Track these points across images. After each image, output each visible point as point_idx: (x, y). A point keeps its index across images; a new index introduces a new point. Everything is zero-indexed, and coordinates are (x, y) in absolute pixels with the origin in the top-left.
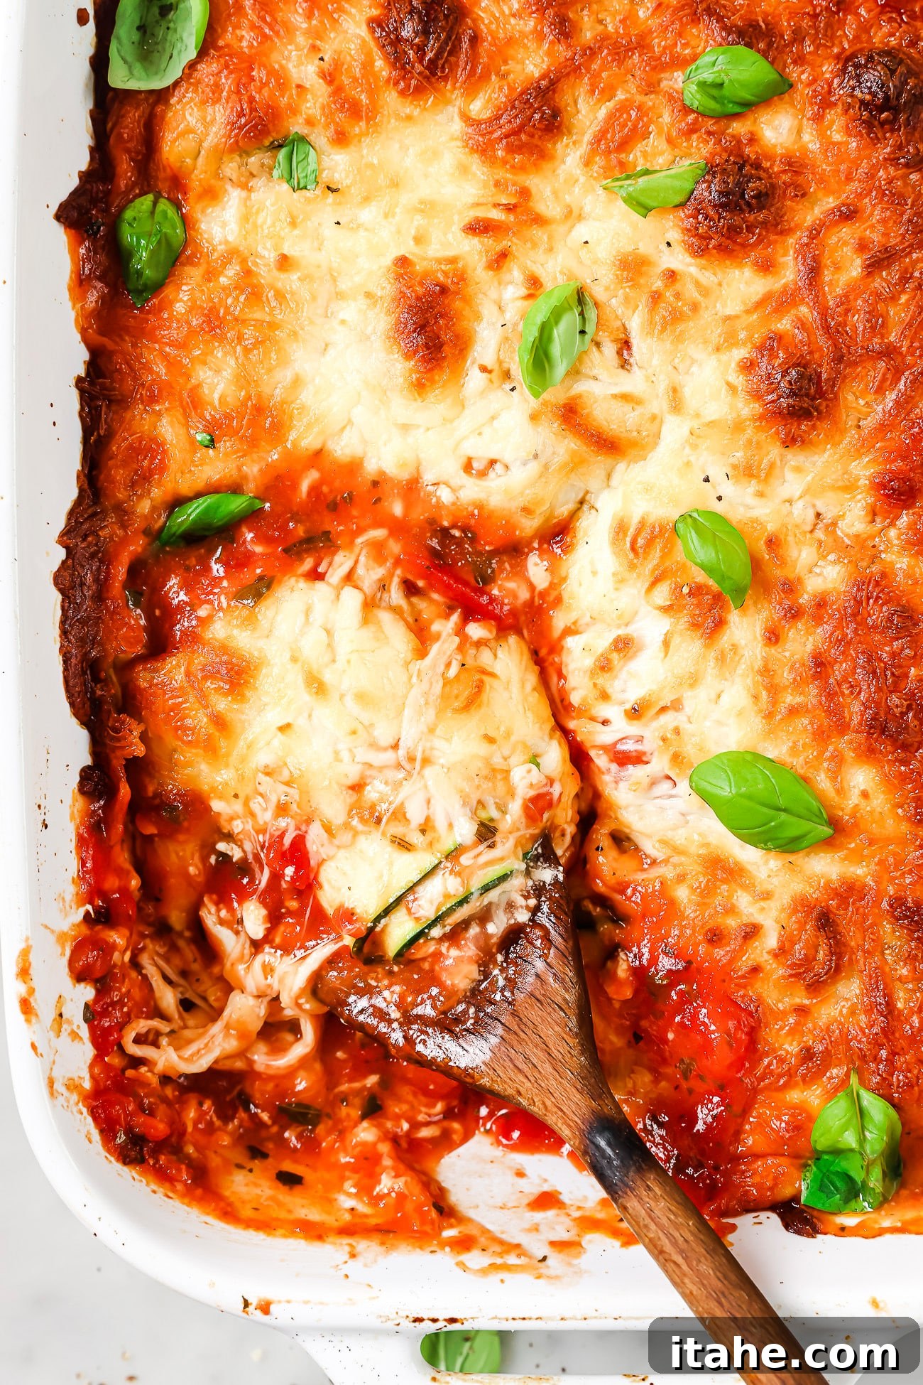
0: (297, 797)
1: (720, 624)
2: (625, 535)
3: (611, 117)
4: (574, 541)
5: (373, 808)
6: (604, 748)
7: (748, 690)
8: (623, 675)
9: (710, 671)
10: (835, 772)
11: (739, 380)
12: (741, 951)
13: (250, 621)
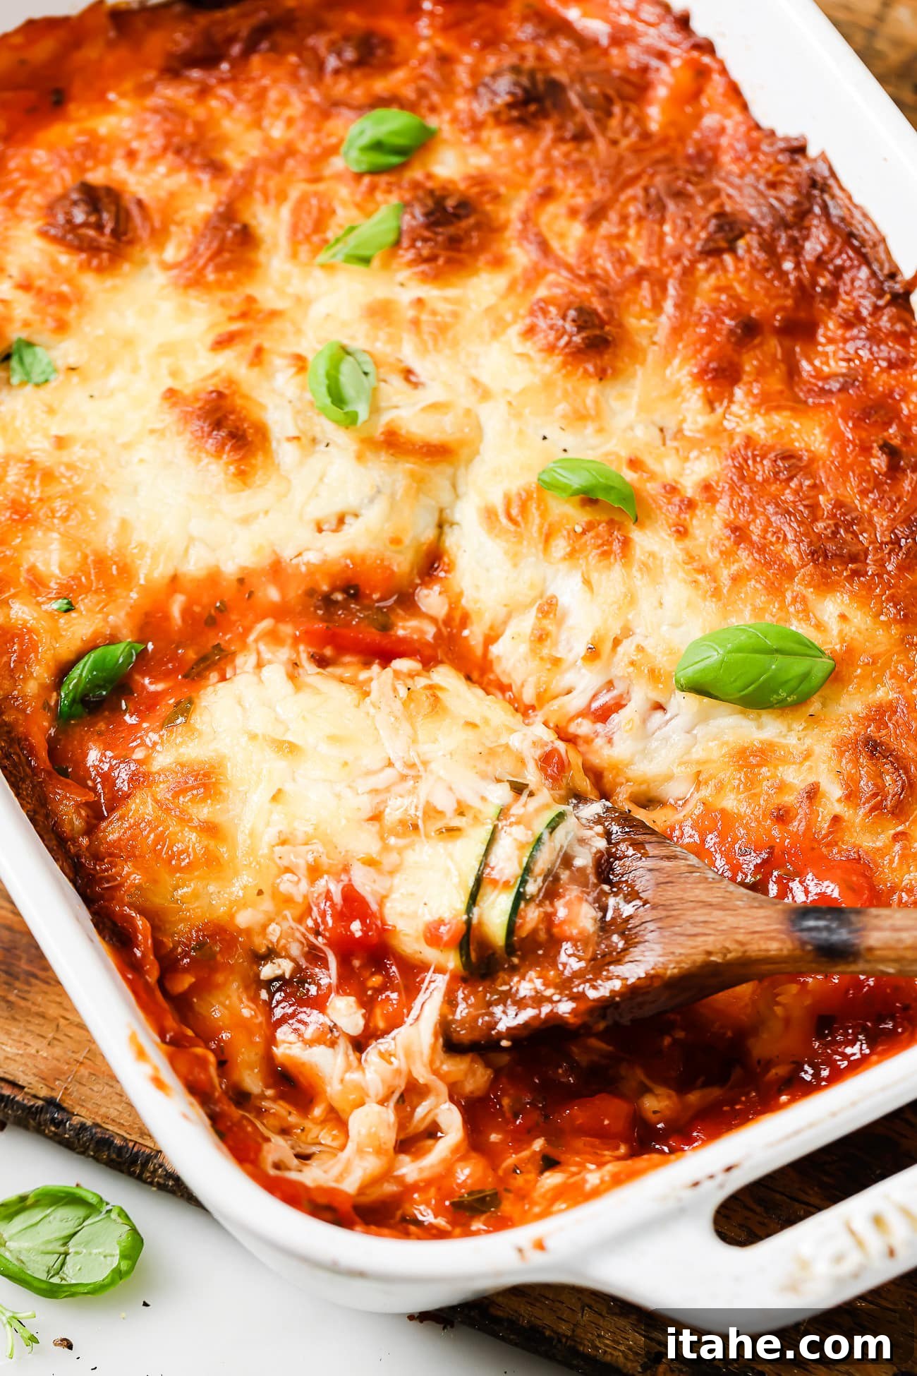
0: (321, 849)
1: (626, 543)
2: (496, 515)
3: (296, 212)
4: (452, 557)
5: (402, 822)
6: (581, 714)
7: (685, 582)
8: (563, 637)
9: (638, 583)
10: (804, 610)
11: (528, 347)
12: (813, 813)
13: (192, 731)
